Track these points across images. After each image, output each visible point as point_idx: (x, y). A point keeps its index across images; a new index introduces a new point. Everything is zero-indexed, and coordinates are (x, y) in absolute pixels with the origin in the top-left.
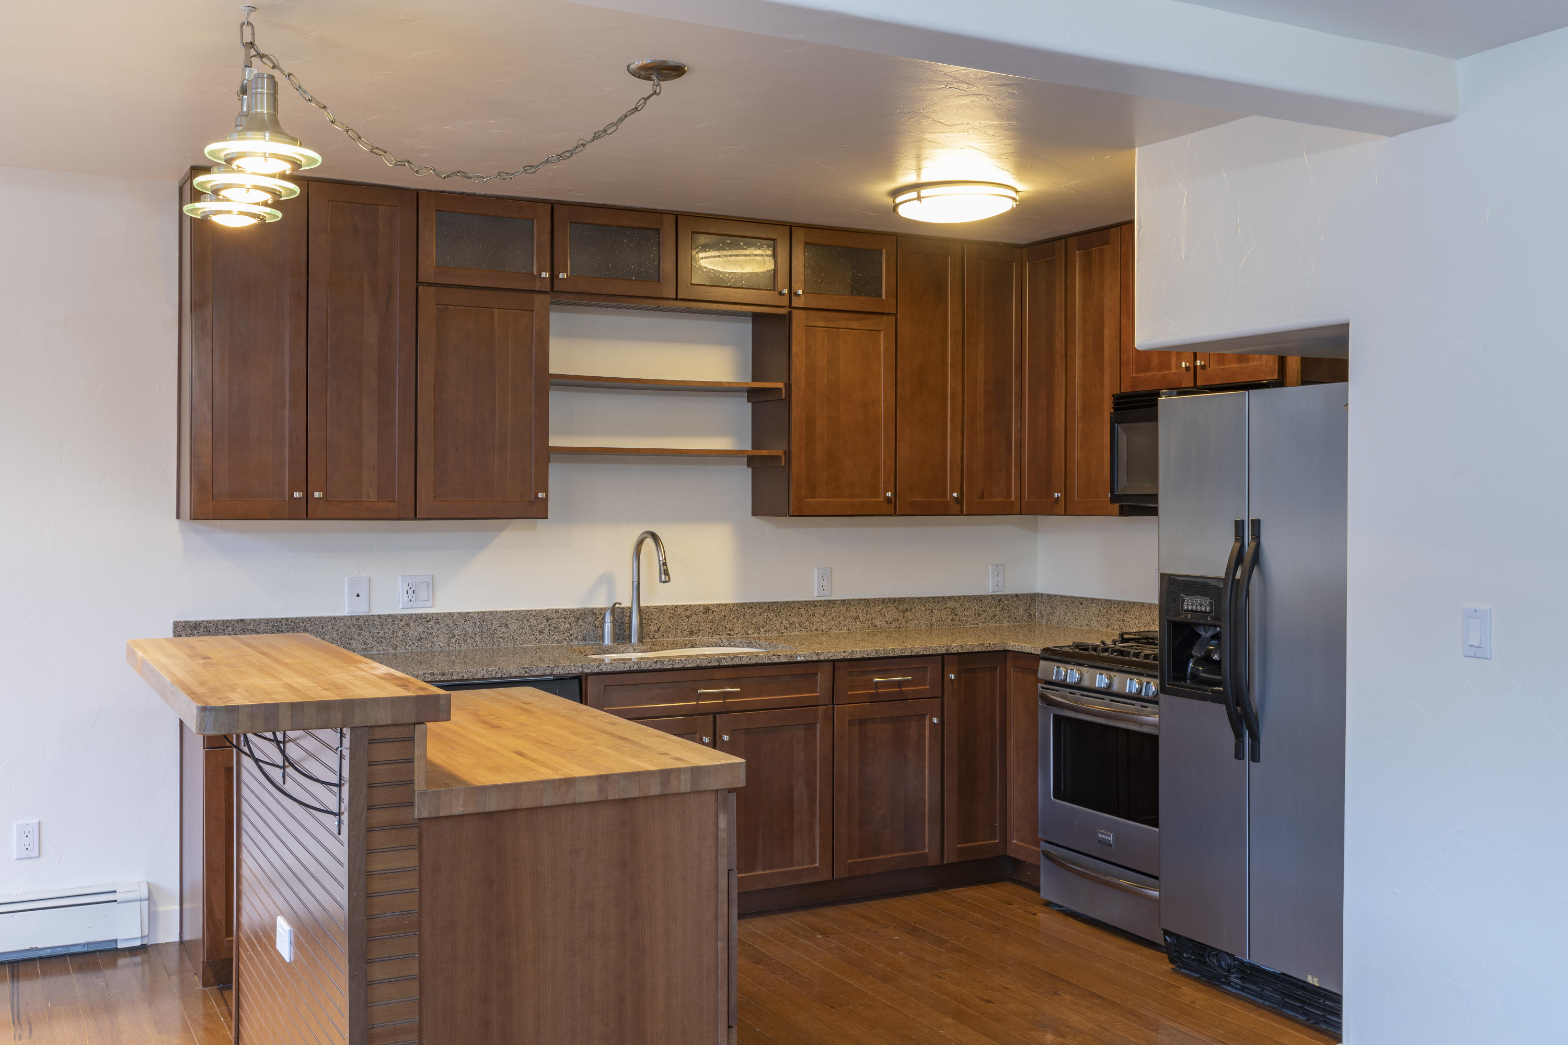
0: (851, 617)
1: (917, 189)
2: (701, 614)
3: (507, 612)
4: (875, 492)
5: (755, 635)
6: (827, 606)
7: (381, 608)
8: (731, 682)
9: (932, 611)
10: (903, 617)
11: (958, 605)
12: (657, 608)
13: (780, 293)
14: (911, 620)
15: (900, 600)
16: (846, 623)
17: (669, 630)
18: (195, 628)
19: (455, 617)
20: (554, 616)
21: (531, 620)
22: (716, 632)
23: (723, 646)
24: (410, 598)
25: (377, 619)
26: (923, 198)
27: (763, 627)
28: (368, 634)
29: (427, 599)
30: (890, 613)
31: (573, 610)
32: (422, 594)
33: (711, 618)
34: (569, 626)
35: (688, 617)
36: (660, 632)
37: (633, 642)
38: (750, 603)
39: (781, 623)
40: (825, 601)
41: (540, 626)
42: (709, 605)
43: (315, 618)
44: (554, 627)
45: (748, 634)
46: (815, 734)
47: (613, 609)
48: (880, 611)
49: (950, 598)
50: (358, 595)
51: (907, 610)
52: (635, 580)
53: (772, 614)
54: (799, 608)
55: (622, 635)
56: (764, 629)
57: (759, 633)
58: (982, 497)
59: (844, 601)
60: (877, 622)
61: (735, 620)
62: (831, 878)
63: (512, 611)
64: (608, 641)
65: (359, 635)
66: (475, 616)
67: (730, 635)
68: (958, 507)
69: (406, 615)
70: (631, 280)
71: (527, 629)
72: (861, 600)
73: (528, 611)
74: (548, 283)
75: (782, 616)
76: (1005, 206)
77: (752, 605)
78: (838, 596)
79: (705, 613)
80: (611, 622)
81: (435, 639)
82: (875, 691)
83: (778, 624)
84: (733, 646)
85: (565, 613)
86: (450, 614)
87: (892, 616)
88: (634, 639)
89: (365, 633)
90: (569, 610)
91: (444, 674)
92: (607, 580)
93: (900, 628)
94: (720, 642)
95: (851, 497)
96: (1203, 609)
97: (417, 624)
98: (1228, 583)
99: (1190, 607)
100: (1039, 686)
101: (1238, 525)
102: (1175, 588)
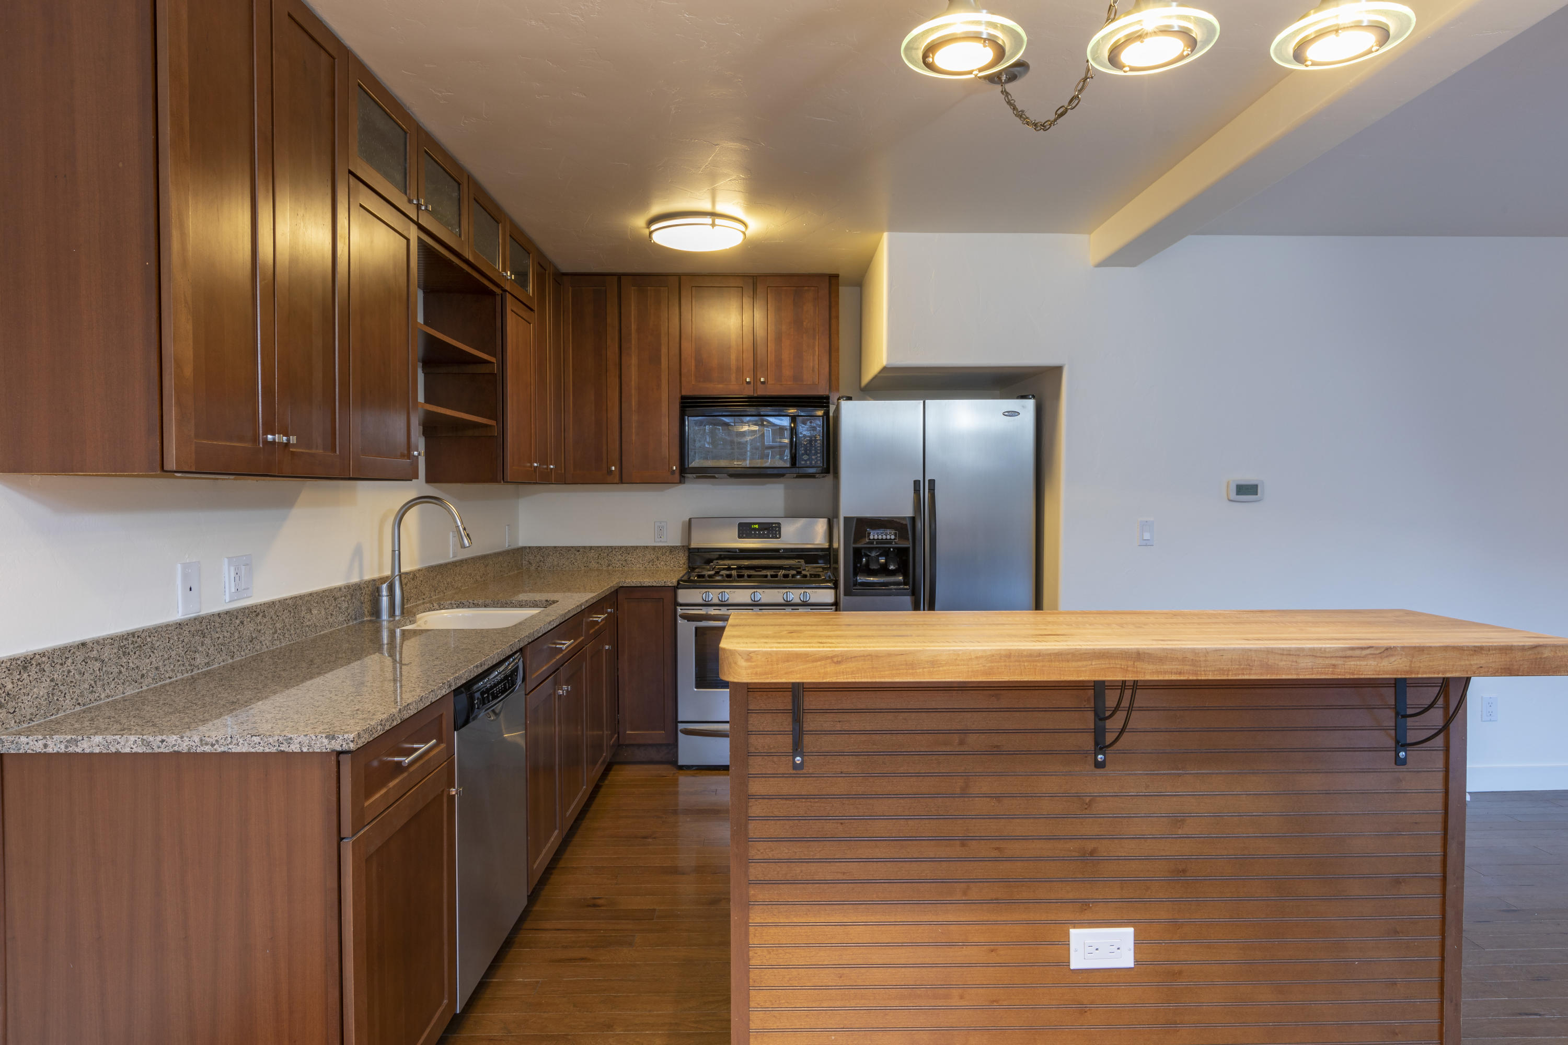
1: (713, 217)
4: (530, 463)
13: (501, 274)
18: (25, 668)
23: (434, 610)
28: (210, 641)
29: (249, 585)
32: (245, 580)
50: (190, 589)
52: (397, 548)
64: (385, 616)
74: (416, 210)
80: (388, 596)
82: (595, 629)
84: (442, 609)
88: (398, 611)
95: (524, 466)
96: (888, 537)
97: (249, 620)
98: (913, 519)
99: (876, 537)
100: (679, 608)
101: (916, 483)
102: (860, 526)
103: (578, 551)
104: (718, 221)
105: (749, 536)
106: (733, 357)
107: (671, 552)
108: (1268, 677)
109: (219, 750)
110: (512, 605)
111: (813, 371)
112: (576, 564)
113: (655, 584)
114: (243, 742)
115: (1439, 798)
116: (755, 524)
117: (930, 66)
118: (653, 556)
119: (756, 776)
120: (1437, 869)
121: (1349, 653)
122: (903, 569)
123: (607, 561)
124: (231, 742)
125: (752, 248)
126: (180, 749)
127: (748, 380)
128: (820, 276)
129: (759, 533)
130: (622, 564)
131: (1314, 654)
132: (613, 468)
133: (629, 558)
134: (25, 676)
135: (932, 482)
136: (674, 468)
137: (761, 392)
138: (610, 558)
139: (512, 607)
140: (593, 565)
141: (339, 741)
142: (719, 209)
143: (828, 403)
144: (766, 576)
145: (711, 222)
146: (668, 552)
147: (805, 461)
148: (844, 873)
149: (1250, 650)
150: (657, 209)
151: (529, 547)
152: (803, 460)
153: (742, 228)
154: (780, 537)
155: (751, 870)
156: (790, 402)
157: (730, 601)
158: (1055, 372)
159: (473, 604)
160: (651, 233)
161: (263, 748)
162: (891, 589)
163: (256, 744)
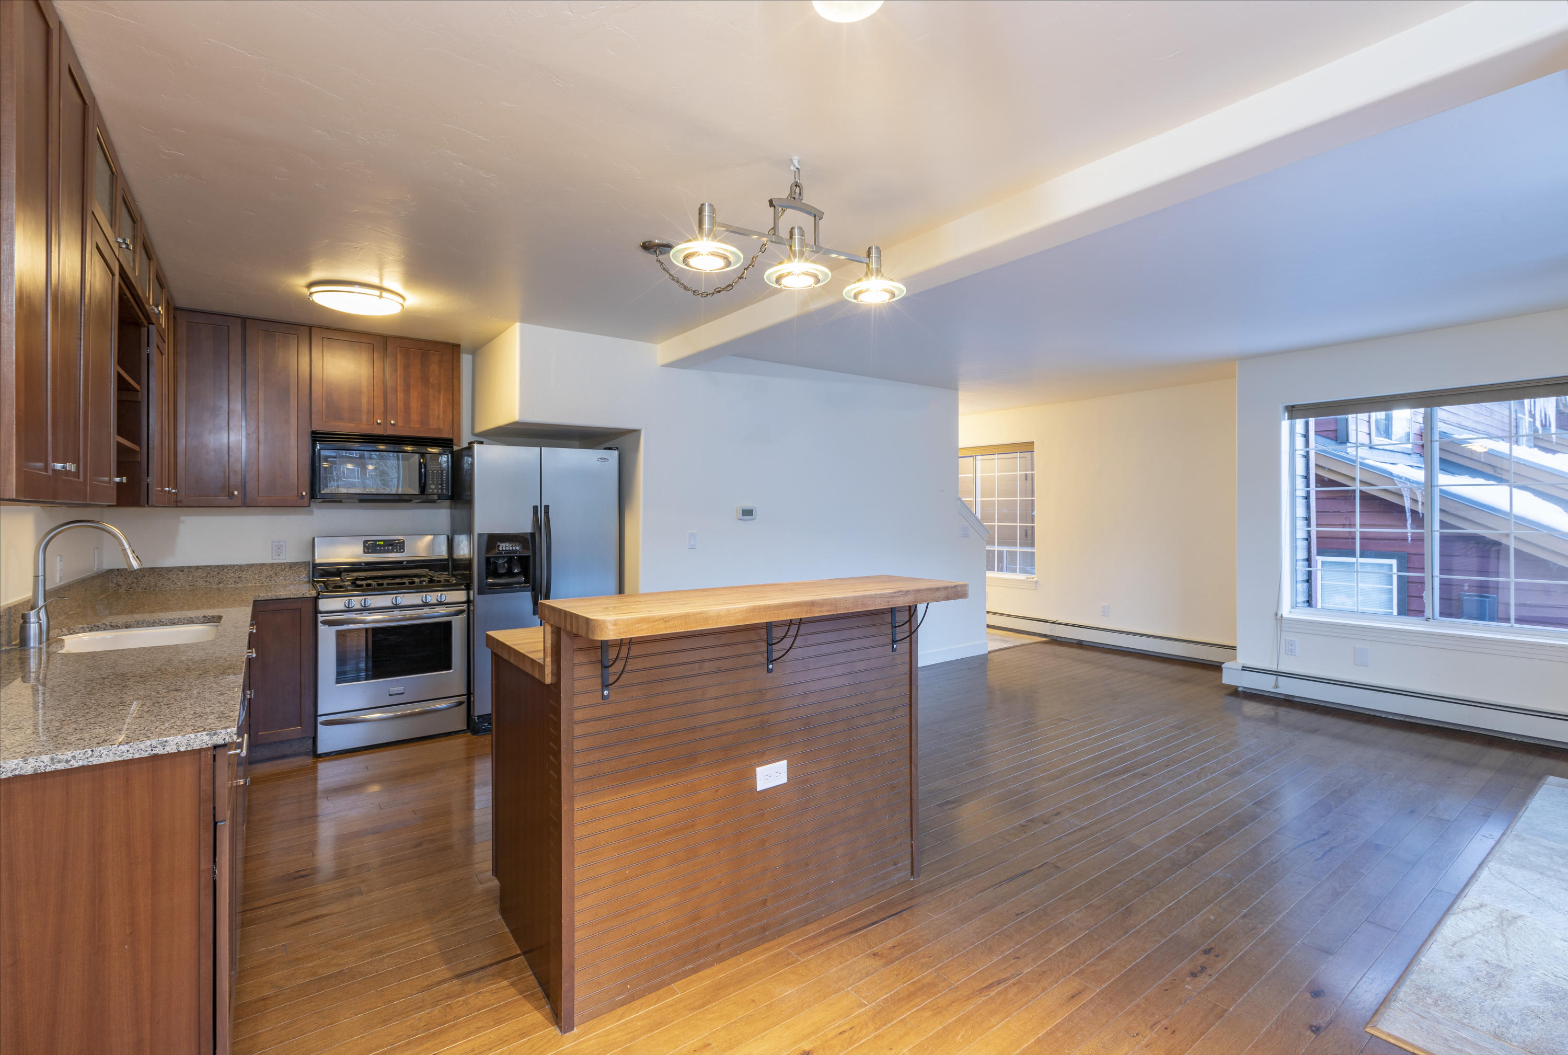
1: (381, 291)
52: (40, 574)
64: (34, 643)
96: (514, 548)
98: (533, 535)
99: (504, 549)
100: (319, 615)
101: (535, 508)
102: (493, 540)
103: (182, 571)
104: (385, 294)
105: (375, 551)
106: (364, 401)
107: (291, 567)
108: (864, 610)
109: (76, 765)
110: (160, 623)
111: (438, 418)
112: (179, 583)
113: (292, 596)
114: (107, 753)
115: (908, 665)
116: (381, 541)
117: (687, 265)
118: (271, 573)
119: (578, 708)
120: (907, 701)
121: (894, 595)
122: (525, 572)
123: (217, 579)
124: (93, 755)
125: (408, 317)
126: (23, 772)
127: (379, 421)
128: (446, 344)
129: (384, 549)
130: (235, 582)
131: (882, 596)
132: (236, 493)
133: (243, 575)
135: (547, 507)
136: (304, 493)
137: (391, 432)
138: (221, 576)
139: (161, 625)
140: (201, 583)
141: (222, 736)
142: (386, 284)
143: (452, 444)
144: (404, 583)
145: (379, 294)
146: (288, 568)
147: (433, 489)
148: (633, 762)
149: (857, 597)
150: (317, 274)
151: (118, 570)
152: (432, 488)
153: (401, 300)
154: (404, 551)
155: (575, 773)
156: (406, 441)
157: (372, 606)
158: (633, 433)
159: (111, 626)
160: (311, 294)
161: (132, 755)
162: (516, 587)
163: (123, 752)
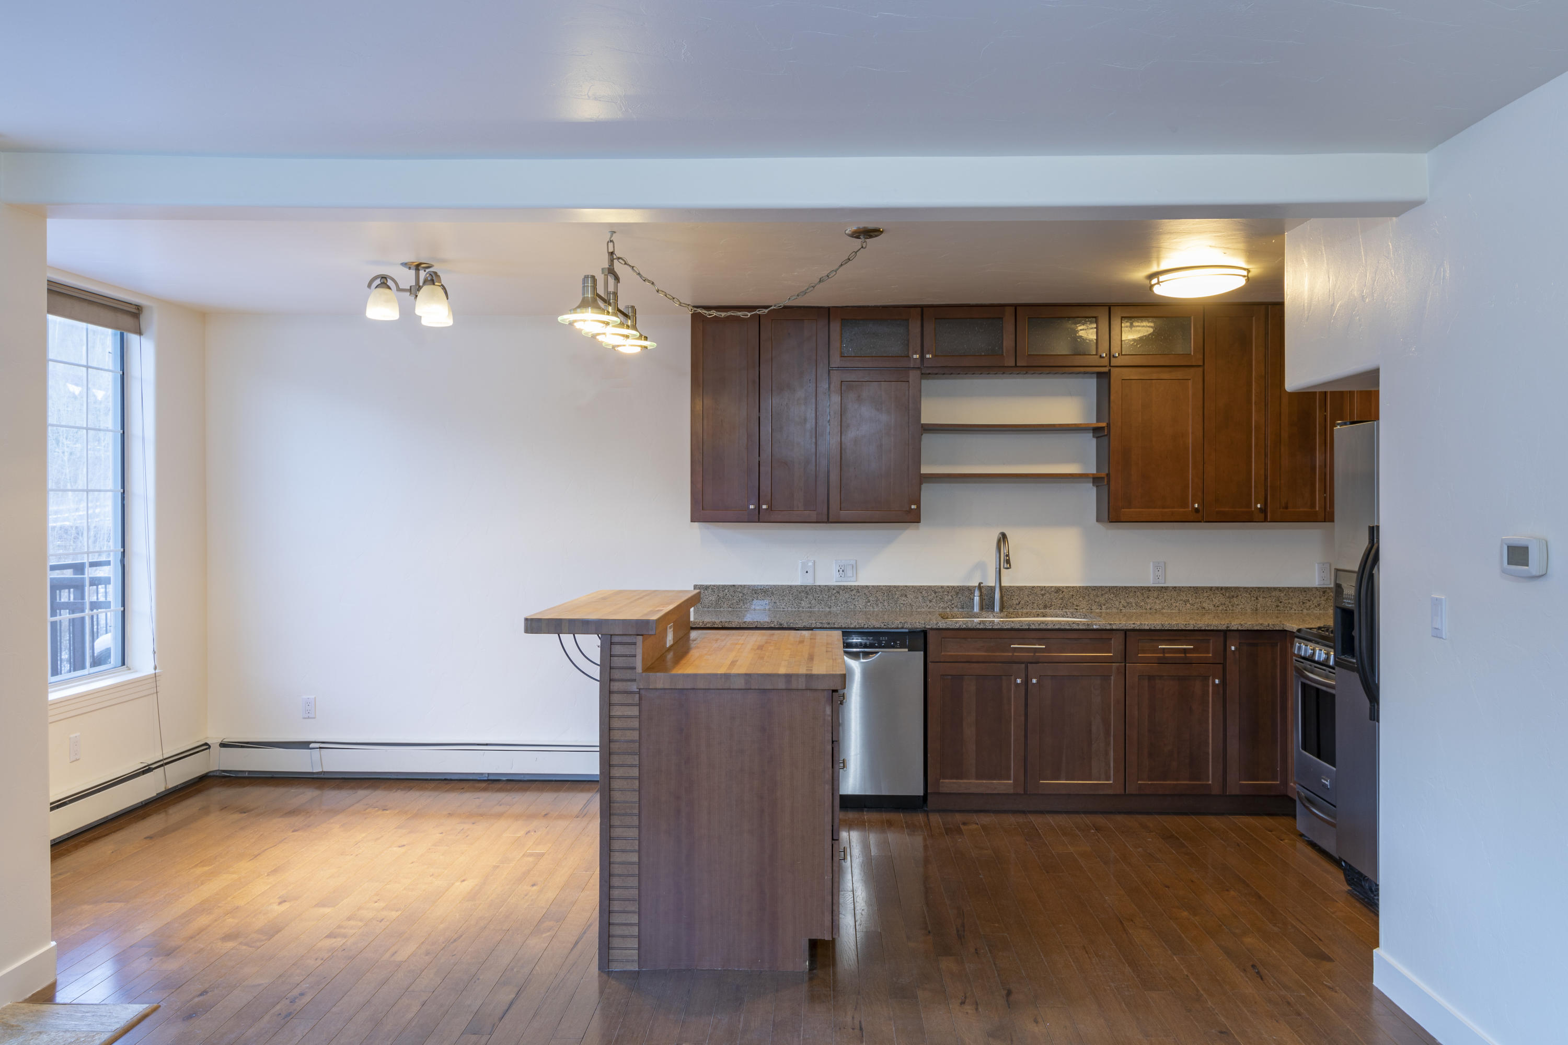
0: (1181, 600)
1: (1161, 275)
2: (1053, 593)
3: (906, 586)
4: (1184, 504)
5: (1098, 611)
6: (1161, 591)
7: (821, 581)
8: (1039, 640)
9: (1257, 599)
10: (1230, 602)
11: (1282, 595)
12: (1018, 587)
13: (1101, 357)
14: (1238, 605)
15: (1227, 589)
16: (1177, 604)
17: (1028, 604)
18: (706, 589)
19: (870, 589)
20: (940, 590)
21: (924, 593)
22: (1065, 607)
24: (841, 575)
25: (818, 588)
26: (1161, 282)
27: (1104, 605)
28: (812, 598)
29: (852, 576)
30: (1217, 598)
31: (954, 586)
32: (849, 573)
33: (1061, 596)
34: (951, 598)
35: (1043, 595)
36: (1020, 605)
37: (995, 610)
38: (1094, 587)
39: (1120, 602)
40: (1158, 587)
41: (930, 597)
42: (1060, 587)
43: (779, 586)
44: (940, 598)
45: (1092, 610)
46: (1110, 684)
47: (980, 587)
48: (1208, 597)
49: (1275, 589)
50: (807, 572)
51: (1233, 597)
52: (998, 567)
53: (1112, 595)
54: (1135, 592)
55: (987, 605)
56: (1106, 606)
57: (1101, 609)
58: (1286, 508)
59: (1175, 587)
60: (1205, 605)
61: (1081, 599)
62: (1123, 793)
63: (910, 586)
64: (976, 609)
65: (806, 598)
66: (884, 588)
67: (1077, 610)
68: (1262, 516)
69: (837, 586)
70: (981, 355)
71: (920, 599)
72: (1190, 587)
73: (921, 586)
74: (919, 361)
75: (1121, 597)
76: (1241, 282)
77: (1095, 588)
78: (1170, 583)
79: (1056, 592)
80: (979, 596)
81: (857, 603)
82: (1162, 655)
83: (1117, 603)
85: (948, 589)
86: (867, 586)
87: (1219, 601)
88: (997, 608)
89: (810, 597)
90: (951, 586)
91: (829, 624)
92: (981, 566)
93: (1226, 610)
94: (1065, 614)
95: (1163, 508)
97: (844, 592)
100: (1293, 658)
101: (1371, 530)
134: (706, 592)
